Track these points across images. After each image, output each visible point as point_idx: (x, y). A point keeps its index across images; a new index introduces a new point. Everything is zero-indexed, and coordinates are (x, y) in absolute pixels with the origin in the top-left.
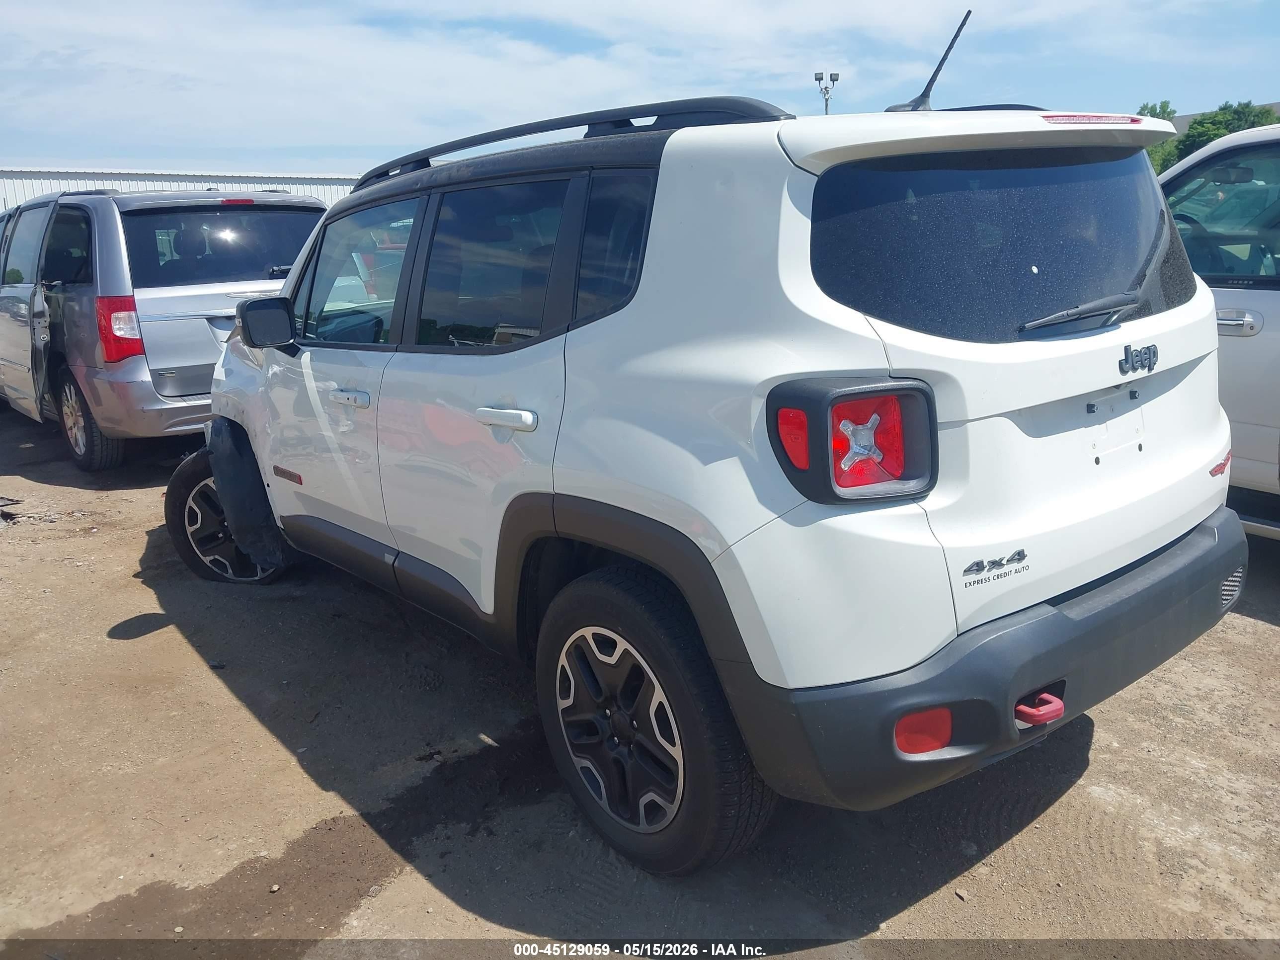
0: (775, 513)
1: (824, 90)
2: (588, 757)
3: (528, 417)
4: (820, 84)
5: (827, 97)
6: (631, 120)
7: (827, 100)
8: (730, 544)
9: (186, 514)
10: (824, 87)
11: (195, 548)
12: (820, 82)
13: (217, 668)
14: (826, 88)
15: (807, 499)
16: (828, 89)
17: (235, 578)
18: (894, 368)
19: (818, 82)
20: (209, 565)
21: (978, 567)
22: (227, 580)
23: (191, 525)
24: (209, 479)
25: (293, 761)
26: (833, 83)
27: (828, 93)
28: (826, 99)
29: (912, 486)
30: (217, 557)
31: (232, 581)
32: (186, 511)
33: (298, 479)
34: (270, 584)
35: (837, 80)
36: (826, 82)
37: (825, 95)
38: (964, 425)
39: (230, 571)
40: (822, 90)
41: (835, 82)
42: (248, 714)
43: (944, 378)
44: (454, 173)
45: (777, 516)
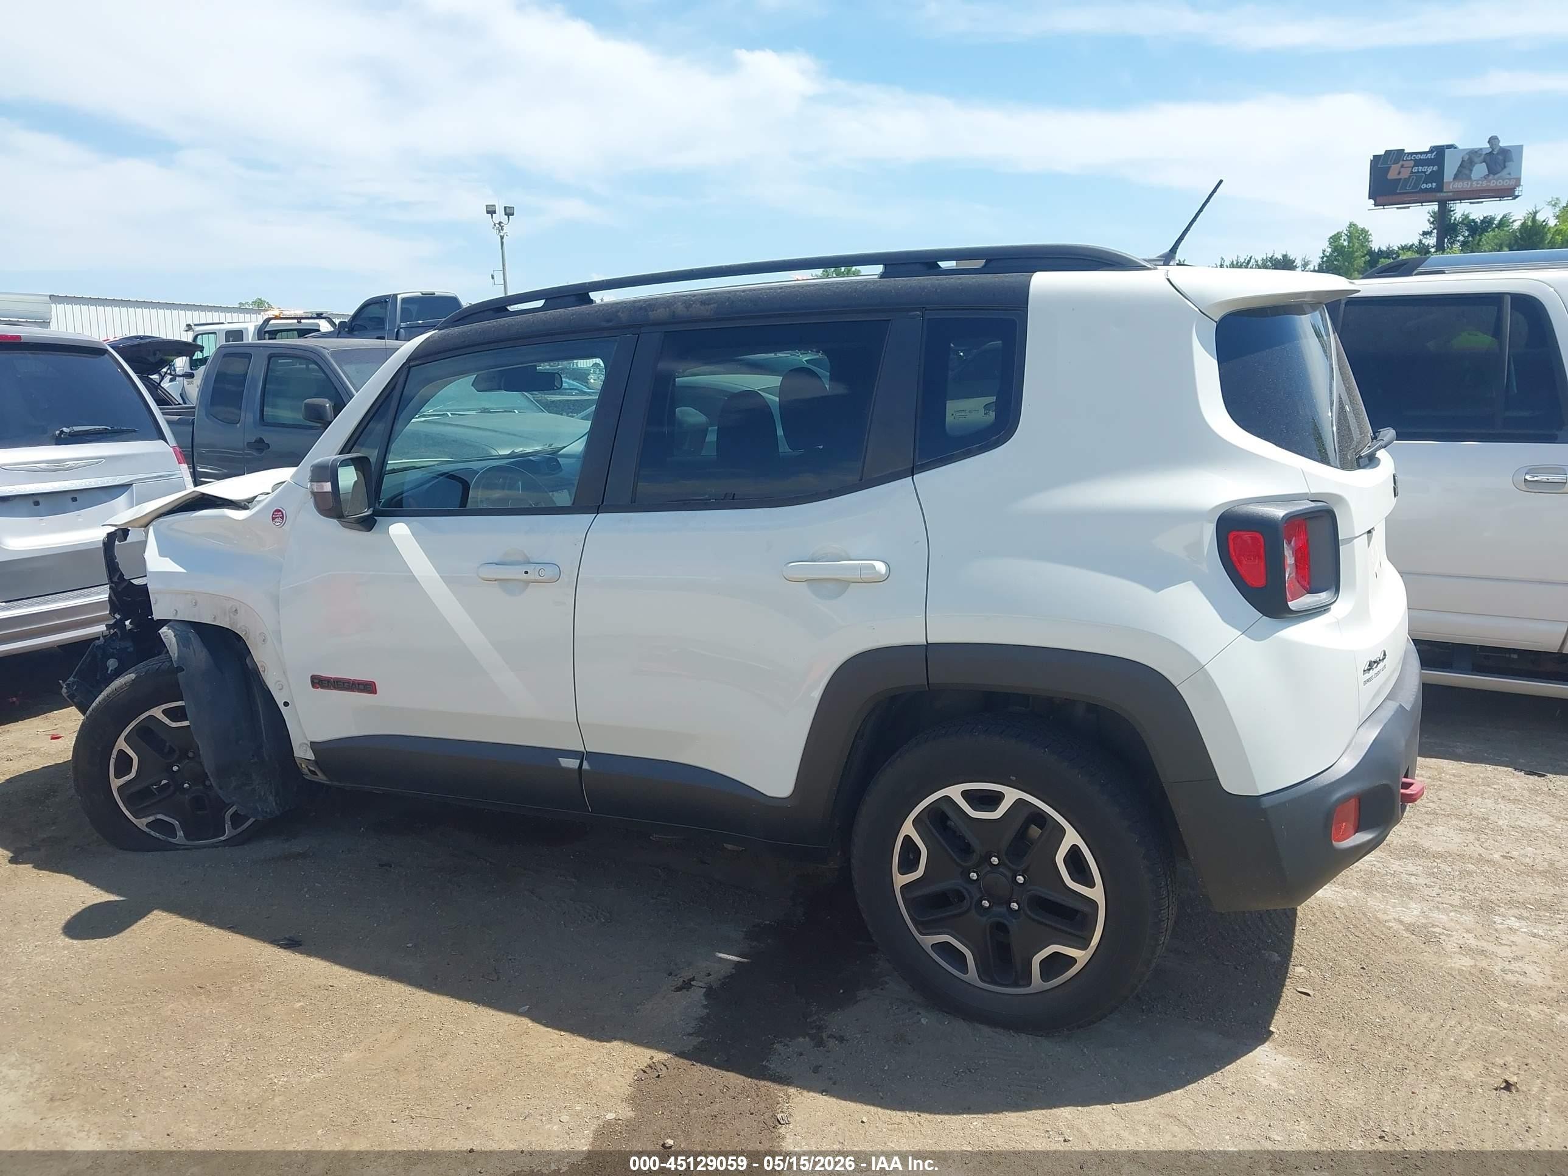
0: (1240, 630)
1: (497, 226)
2: (945, 930)
3: (881, 567)
4: (492, 218)
5: (502, 234)
6: (939, 263)
7: (502, 238)
8: (1204, 664)
9: (112, 762)
10: (498, 222)
11: (124, 809)
12: (492, 216)
13: (292, 944)
14: (500, 223)
15: (1262, 615)
16: (502, 225)
17: (188, 843)
18: (1312, 492)
19: (490, 215)
20: (147, 830)
21: (1371, 665)
22: (175, 847)
23: (118, 776)
24: (157, 708)
25: (526, 1022)
26: (508, 217)
27: (502, 229)
28: (501, 236)
29: (1323, 597)
30: (160, 816)
31: (183, 847)
32: (112, 756)
33: (368, 687)
34: (243, 843)
35: (513, 215)
36: (500, 215)
37: (499, 231)
38: (1352, 541)
39: (180, 833)
40: (495, 225)
41: (510, 217)
42: (403, 987)
43: (1339, 499)
44: (680, 309)
45: (1240, 633)
